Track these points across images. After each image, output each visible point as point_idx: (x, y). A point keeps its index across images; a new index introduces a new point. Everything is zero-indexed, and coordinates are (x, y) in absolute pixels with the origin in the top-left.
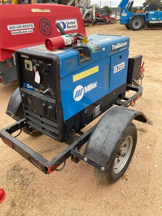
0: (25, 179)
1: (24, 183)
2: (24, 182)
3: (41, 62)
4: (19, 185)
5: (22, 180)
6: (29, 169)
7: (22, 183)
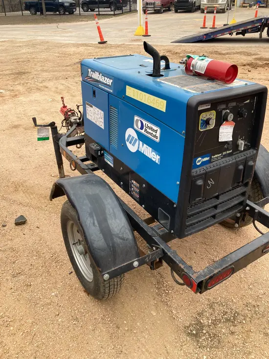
0: (223, 318)
1: (232, 318)
2: (230, 318)
3: (234, 104)
4: (235, 326)
5: (224, 322)
6: (199, 309)
7: (232, 322)
